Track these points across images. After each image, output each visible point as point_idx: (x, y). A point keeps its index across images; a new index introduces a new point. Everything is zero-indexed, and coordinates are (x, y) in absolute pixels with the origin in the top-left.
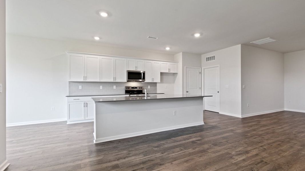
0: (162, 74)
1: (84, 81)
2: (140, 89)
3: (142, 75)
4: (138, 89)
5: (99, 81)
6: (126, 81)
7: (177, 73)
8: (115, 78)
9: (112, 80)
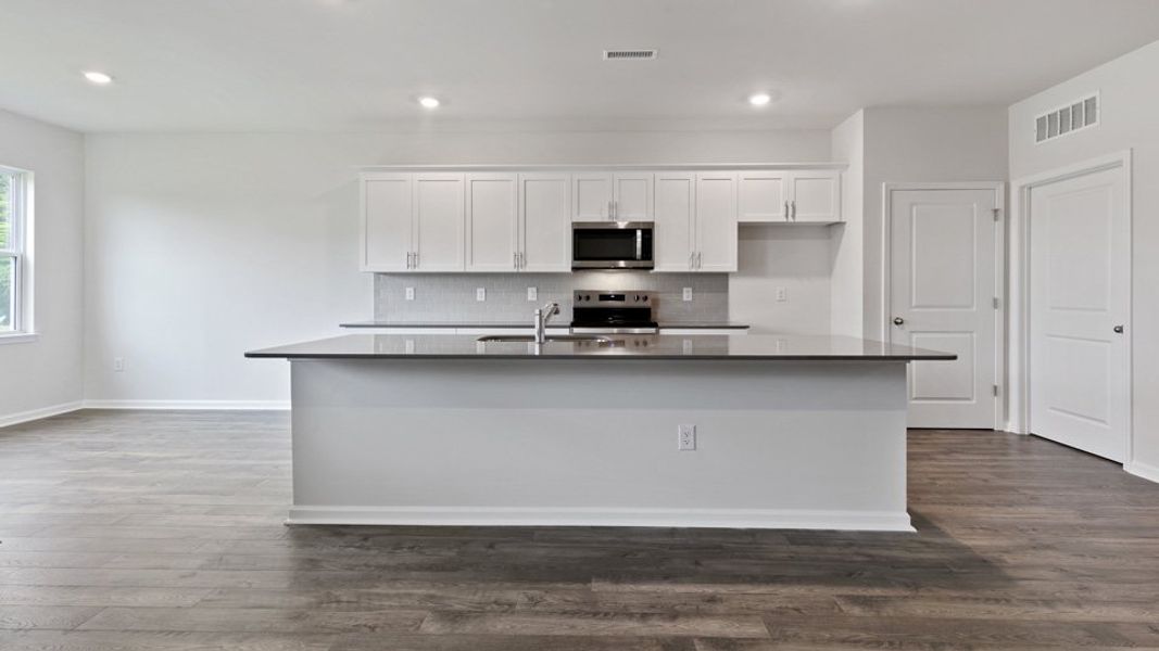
0: (747, 231)
1: (410, 270)
2: (641, 304)
3: (639, 240)
4: (628, 303)
5: (462, 270)
6: (570, 270)
7: (840, 224)
8: (521, 258)
9: (510, 267)
